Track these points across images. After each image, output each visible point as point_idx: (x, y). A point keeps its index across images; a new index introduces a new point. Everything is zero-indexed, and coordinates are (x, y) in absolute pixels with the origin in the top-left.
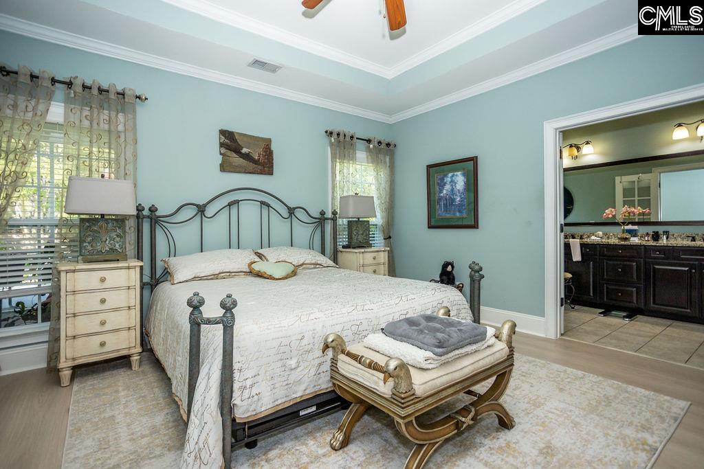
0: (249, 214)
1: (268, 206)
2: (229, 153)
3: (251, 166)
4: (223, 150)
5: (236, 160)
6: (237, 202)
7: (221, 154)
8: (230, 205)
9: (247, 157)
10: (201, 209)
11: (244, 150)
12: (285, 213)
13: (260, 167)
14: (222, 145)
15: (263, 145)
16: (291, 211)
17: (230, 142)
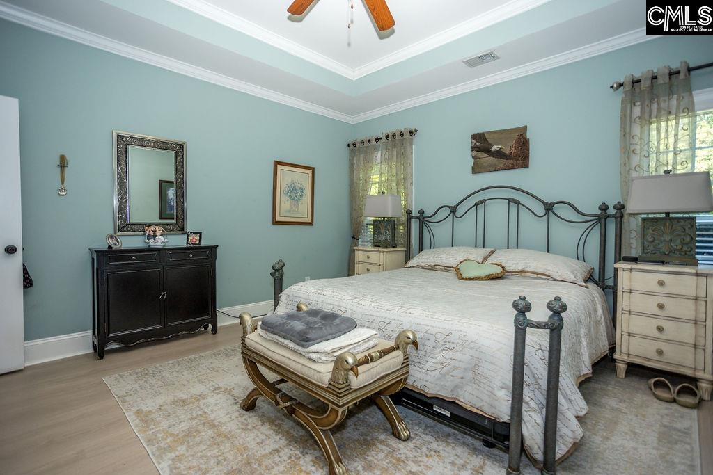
0: (497, 213)
1: (518, 203)
2: (480, 154)
3: (503, 162)
4: (475, 153)
5: (486, 159)
6: (483, 202)
7: (473, 157)
8: (477, 205)
9: (499, 154)
10: (453, 210)
11: (495, 148)
12: (540, 210)
13: (512, 162)
14: (474, 148)
15: (515, 136)
16: (549, 208)
17: (481, 144)
